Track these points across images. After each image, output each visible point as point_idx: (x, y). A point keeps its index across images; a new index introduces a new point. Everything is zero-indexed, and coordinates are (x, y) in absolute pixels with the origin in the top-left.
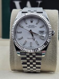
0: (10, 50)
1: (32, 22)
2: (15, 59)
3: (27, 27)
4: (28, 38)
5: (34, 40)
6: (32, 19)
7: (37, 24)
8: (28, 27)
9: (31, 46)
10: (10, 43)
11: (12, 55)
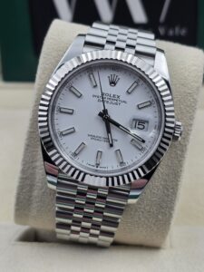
0: (24, 160)
1: (113, 83)
2: (36, 193)
3: (94, 96)
4: (93, 137)
5: (111, 145)
6: (117, 73)
7: (128, 93)
8: (96, 99)
9: (98, 165)
10: (28, 139)
11: (26, 178)
